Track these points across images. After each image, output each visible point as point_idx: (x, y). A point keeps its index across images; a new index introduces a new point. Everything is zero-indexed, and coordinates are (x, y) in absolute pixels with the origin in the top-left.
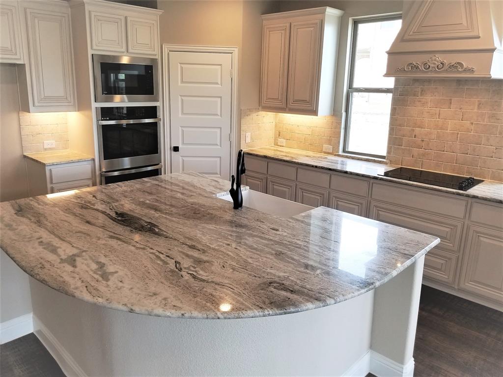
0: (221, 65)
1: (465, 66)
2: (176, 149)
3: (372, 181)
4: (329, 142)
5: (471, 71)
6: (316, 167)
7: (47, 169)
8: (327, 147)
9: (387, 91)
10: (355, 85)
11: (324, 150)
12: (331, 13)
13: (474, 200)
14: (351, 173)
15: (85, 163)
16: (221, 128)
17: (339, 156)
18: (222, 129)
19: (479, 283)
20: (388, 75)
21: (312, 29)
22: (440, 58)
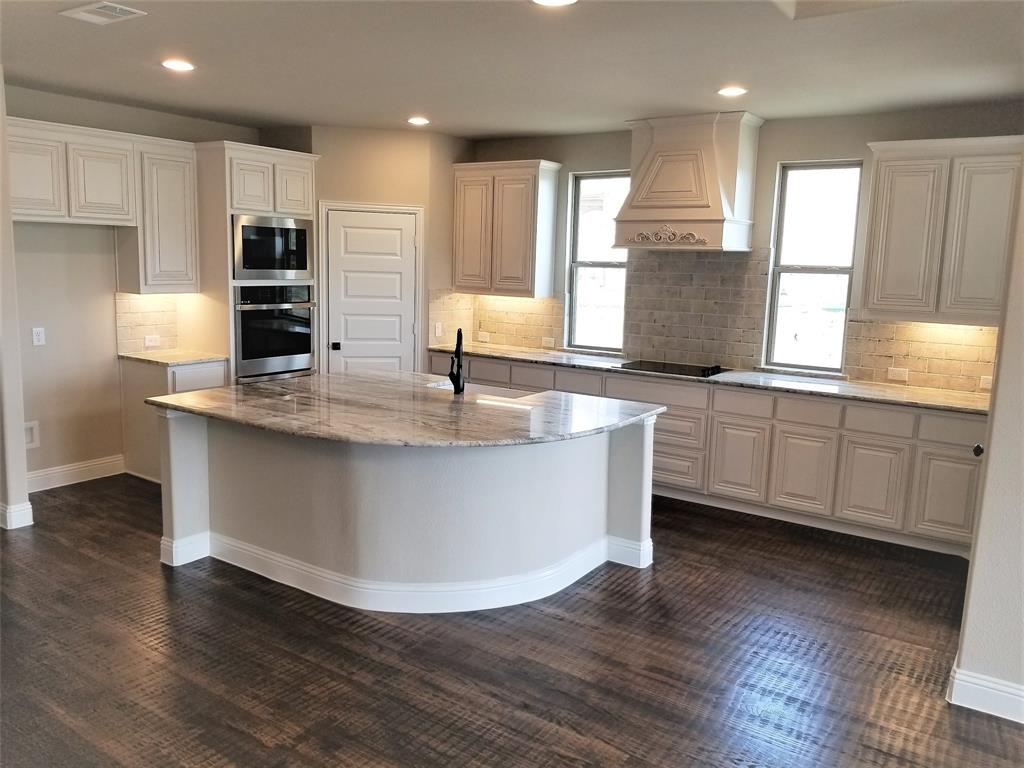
0: (400, 229)
1: (697, 237)
2: (336, 346)
3: (605, 374)
4: (550, 333)
5: (703, 242)
6: (536, 362)
7: (170, 370)
8: (548, 341)
9: (619, 265)
10: (580, 258)
11: (544, 344)
12: (547, 167)
13: (716, 386)
14: (580, 367)
15: (216, 364)
16: (400, 316)
17: (564, 351)
18: (403, 317)
19: (729, 482)
20: (617, 245)
21: (523, 186)
22: (671, 228)
